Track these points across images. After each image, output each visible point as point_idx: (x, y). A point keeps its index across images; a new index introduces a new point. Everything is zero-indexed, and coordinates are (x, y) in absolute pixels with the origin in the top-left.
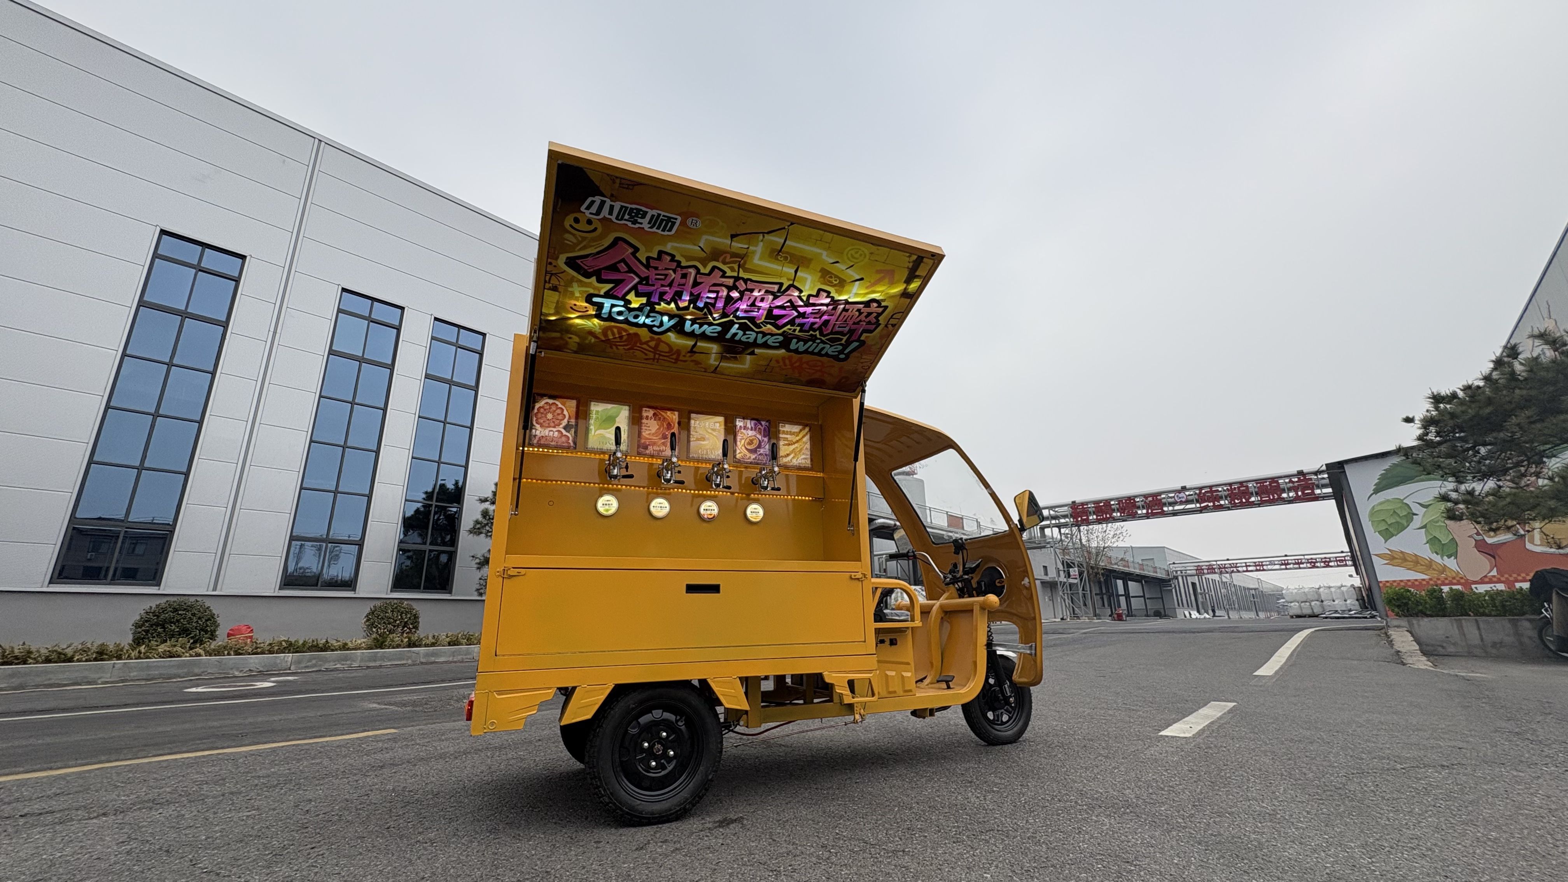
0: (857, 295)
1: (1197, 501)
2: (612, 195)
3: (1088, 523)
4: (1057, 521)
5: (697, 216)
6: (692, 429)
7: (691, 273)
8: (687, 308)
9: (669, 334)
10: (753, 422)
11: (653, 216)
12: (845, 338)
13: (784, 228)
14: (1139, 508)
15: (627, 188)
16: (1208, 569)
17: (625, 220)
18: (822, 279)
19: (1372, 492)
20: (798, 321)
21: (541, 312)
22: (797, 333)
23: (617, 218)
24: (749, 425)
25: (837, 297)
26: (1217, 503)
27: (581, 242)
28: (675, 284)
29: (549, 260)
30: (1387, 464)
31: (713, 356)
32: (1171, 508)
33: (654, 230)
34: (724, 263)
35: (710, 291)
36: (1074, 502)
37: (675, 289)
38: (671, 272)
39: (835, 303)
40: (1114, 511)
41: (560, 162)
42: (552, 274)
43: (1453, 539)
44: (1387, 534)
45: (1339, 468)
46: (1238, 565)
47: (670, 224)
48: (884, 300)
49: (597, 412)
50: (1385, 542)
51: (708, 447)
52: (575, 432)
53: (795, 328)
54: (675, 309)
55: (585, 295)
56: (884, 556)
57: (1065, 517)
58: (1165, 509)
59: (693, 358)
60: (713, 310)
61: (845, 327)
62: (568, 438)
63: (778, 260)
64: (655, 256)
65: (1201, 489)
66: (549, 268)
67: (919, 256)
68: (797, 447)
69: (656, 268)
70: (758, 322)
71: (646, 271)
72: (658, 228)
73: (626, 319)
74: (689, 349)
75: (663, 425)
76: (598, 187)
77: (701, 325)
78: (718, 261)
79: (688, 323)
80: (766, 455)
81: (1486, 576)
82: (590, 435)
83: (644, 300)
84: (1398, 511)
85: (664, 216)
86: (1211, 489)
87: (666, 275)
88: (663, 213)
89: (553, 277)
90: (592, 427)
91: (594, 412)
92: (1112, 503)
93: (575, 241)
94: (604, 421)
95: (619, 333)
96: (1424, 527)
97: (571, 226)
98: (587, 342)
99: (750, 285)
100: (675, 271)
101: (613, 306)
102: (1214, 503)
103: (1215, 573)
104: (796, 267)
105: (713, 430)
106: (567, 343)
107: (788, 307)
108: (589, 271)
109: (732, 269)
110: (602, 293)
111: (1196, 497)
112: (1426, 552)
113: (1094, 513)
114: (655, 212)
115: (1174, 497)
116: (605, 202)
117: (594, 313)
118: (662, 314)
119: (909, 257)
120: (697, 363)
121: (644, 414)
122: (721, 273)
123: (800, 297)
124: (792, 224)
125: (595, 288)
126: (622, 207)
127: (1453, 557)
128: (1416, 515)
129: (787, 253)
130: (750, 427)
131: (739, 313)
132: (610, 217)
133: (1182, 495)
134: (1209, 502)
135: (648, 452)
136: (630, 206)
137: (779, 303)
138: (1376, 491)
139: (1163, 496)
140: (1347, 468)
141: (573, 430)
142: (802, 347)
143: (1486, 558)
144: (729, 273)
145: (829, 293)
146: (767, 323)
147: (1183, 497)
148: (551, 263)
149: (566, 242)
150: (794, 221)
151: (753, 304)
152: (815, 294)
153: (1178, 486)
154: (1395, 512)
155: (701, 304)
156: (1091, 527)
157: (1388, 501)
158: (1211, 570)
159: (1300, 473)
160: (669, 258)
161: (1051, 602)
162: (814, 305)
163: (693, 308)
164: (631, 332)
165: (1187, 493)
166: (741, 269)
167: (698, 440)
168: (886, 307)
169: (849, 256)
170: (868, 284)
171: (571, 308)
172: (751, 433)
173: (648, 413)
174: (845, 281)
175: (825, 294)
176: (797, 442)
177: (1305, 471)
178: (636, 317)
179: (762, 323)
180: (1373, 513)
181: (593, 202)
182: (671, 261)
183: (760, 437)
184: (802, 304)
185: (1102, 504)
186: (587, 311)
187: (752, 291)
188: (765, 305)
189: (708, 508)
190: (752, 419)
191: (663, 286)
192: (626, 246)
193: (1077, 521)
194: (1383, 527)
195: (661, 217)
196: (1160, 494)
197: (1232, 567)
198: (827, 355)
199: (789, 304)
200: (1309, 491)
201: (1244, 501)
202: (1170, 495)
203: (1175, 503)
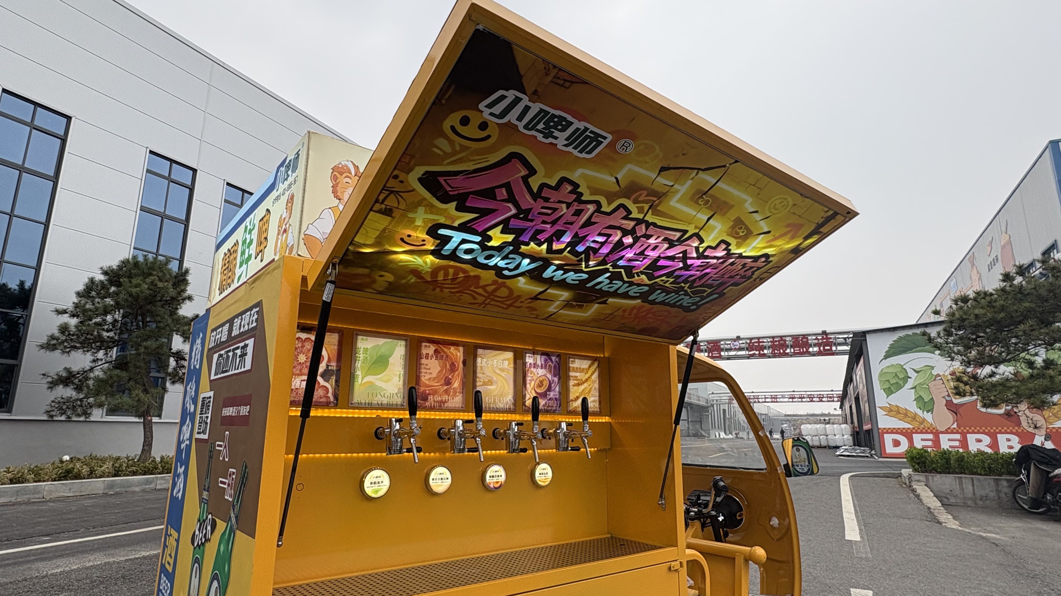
0: (755, 248)
1: (747, 349)
2: (535, 92)
5: (633, 137)
6: (479, 370)
7: (589, 209)
8: (561, 251)
9: (520, 278)
10: (543, 357)
11: (578, 129)
12: (710, 290)
13: (724, 166)
15: (562, 86)
17: (538, 131)
18: (731, 230)
19: (883, 358)
20: (677, 273)
21: (353, 240)
22: (667, 285)
23: (526, 127)
24: (539, 362)
25: (735, 250)
26: (762, 352)
27: (454, 153)
28: (561, 222)
29: (396, 172)
30: (895, 336)
31: (558, 303)
32: (726, 353)
33: (570, 149)
34: (635, 202)
35: (600, 234)
37: (558, 227)
38: (564, 206)
39: (729, 255)
41: (480, 27)
42: (392, 192)
43: (932, 399)
44: (889, 392)
45: (862, 336)
46: (760, 397)
47: (595, 143)
48: (773, 256)
49: (366, 350)
50: (887, 397)
51: (495, 393)
52: (337, 381)
53: (669, 279)
54: (544, 251)
55: (430, 225)
58: (722, 353)
59: (530, 305)
60: (592, 257)
61: (718, 280)
62: (328, 389)
63: (698, 204)
64: (553, 184)
65: (751, 339)
66: (392, 183)
67: (835, 212)
68: (586, 388)
69: (547, 200)
70: (634, 272)
71: (532, 201)
72: (575, 148)
73: (475, 259)
74: (533, 296)
75: (446, 365)
76: (521, 77)
77: (566, 271)
78: (629, 199)
79: (553, 268)
80: (556, 399)
81: (949, 428)
82: (356, 383)
83: (510, 238)
84: (898, 374)
85: (592, 132)
86: (759, 340)
87: (555, 210)
88: (592, 128)
89: (392, 195)
90: (358, 372)
91: (362, 350)
93: (448, 149)
94: (375, 363)
95: (456, 274)
96: (914, 388)
97: (453, 128)
98: (403, 281)
99: (651, 230)
100: (569, 205)
101: (464, 241)
102: (760, 352)
104: (713, 213)
105: (502, 370)
106: (374, 281)
107: (679, 258)
108: (451, 193)
109: (640, 210)
110: (456, 224)
111: (747, 345)
112: (913, 408)
114: (582, 125)
115: (730, 344)
116: (521, 99)
117: (433, 248)
118: (524, 256)
119: (827, 211)
120: (532, 309)
121: (424, 351)
122: (626, 213)
123: (697, 249)
124: (736, 162)
125: (448, 217)
126: (542, 110)
127: (930, 413)
128: (910, 378)
129: (712, 196)
130: (540, 365)
131: (621, 263)
132: (517, 123)
133: (736, 343)
134: (756, 351)
135: (427, 404)
136: (552, 111)
137: (670, 253)
138: (886, 357)
139: (722, 343)
140: (868, 337)
141: (334, 378)
142: (661, 297)
143: (952, 414)
144: (635, 215)
145: (728, 244)
146: (642, 273)
147: (737, 345)
148: (396, 177)
149: (435, 150)
150: (739, 158)
151: (642, 253)
152: (714, 245)
154: (896, 375)
155: (580, 248)
157: (893, 365)
159: (824, 333)
160: (570, 188)
162: (707, 257)
163: (568, 252)
164: (472, 274)
165: (741, 342)
166: (650, 211)
167: (485, 384)
168: (771, 261)
169: (773, 205)
170: (772, 237)
171: (402, 240)
172: (541, 372)
173: (428, 349)
174: (752, 233)
175: (724, 246)
176: (587, 380)
177: (827, 332)
178: (489, 257)
179: (637, 273)
180: (882, 374)
181: (503, 97)
182: (570, 192)
183: (549, 376)
184: (695, 255)
186: (424, 245)
187: (648, 237)
188: (653, 254)
189: (494, 474)
190: (543, 354)
191: (544, 222)
192: (519, 166)
194: (887, 386)
195: (587, 133)
196: (720, 341)
197: (755, 399)
198: (681, 306)
199: (681, 255)
200: (828, 348)
201: (782, 351)
202: (727, 342)
203: (730, 350)
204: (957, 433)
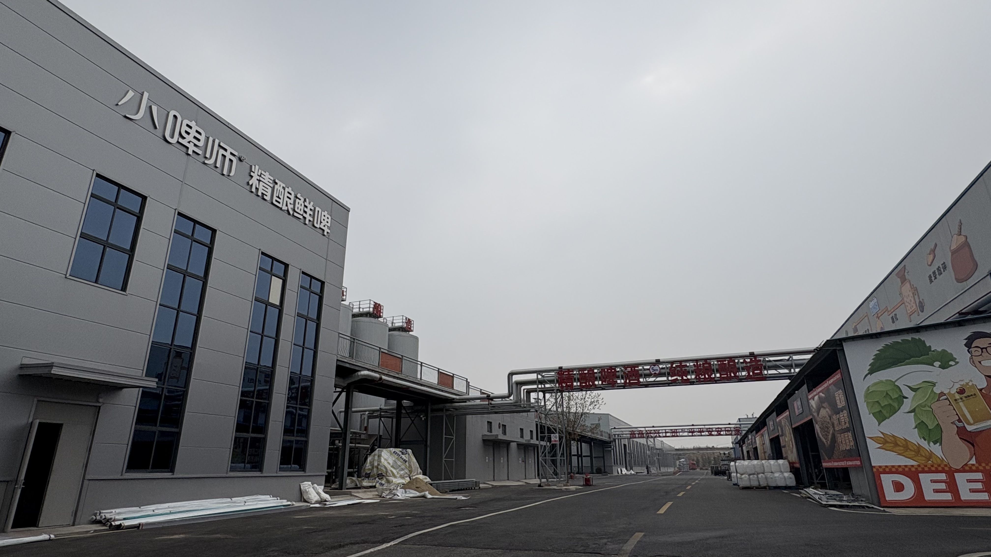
1: (669, 374)
3: (571, 389)
4: (543, 386)
14: (618, 377)
16: (638, 434)
19: (868, 372)
26: (685, 378)
30: (881, 344)
32: (645, 380)
36: (561, 368)
40: (596, 379)
43: (938, 425)
44: (881, 417)
45: (838, 345)
46: (660, 431)
50: (879, 425)
56: (367, 413)
57: (551, 382)
58: (641, 380)
65: (672, 363)
81: (966, 465)
84: (890, 393)
86: (681, 364)
92: (596, 371)
96: (913, 411)
102: (682, 378)
103: (644, 437)
111: (668, 370)
112: (914, 437)
113: (579, 380)
115: (649, 369)
127: (938, 444)
128: (906, 398)
133: (656, 367)
134: (679, 376)
138: (871, 372)
139: (640, 368)
140: (846, 346)
143: (968, 446)
147: (657, 370)
153: (653, 359)
154: (887, 394)
156: (571, 393)
157: (881, 382)
158: (641, 435)
159: (752, 354)
161: (524, 463)
165: (661, 366)
177: (755, 353)
180: (868, 394)
185: (586, 372)
193: (562, 387)
194: (877, 409)
196: (638, 365)
197: (656, 433)
200: (759, 372)
201: (707, 376)
202: (645, 367)
203: (649, 375)
204: (977, 471)
